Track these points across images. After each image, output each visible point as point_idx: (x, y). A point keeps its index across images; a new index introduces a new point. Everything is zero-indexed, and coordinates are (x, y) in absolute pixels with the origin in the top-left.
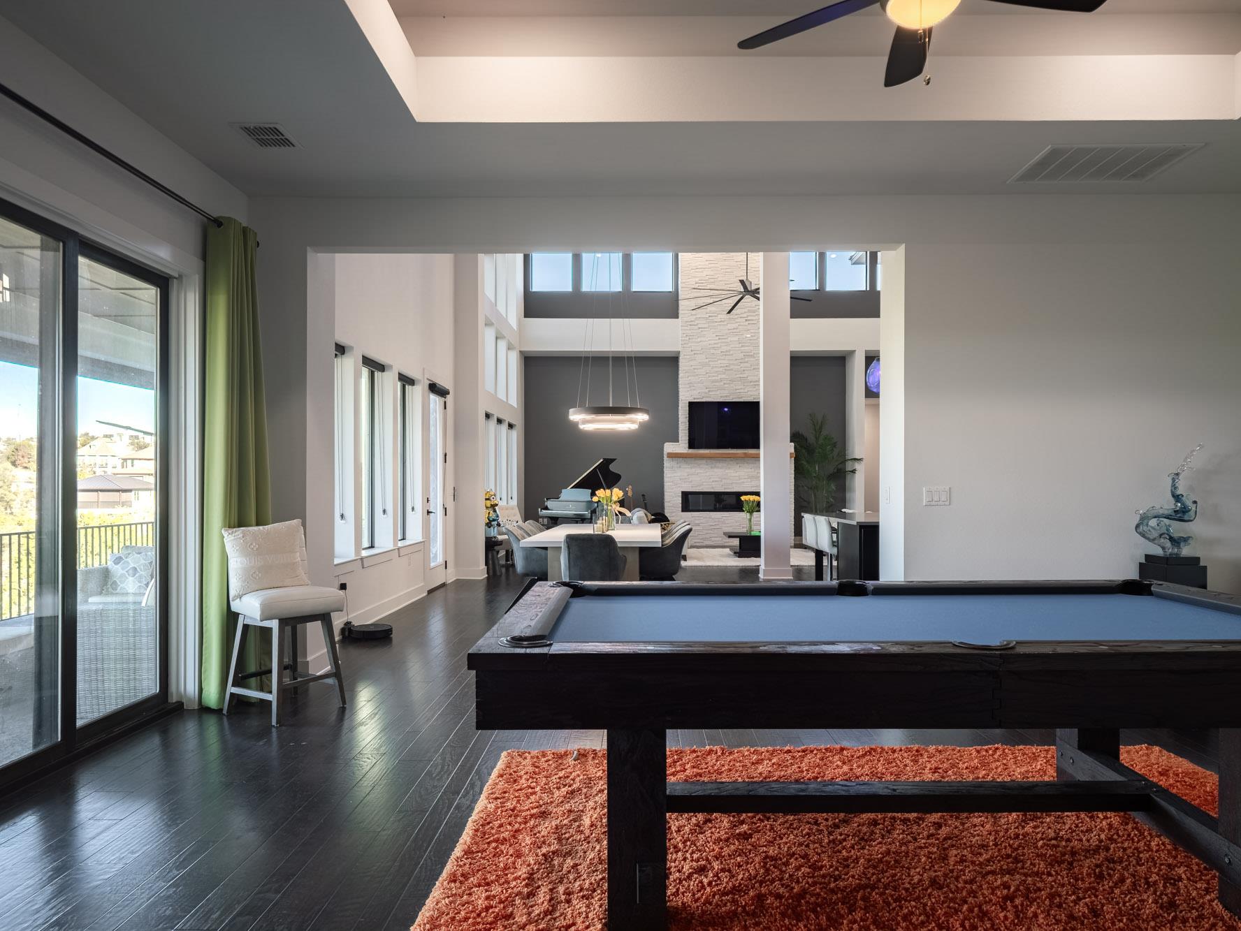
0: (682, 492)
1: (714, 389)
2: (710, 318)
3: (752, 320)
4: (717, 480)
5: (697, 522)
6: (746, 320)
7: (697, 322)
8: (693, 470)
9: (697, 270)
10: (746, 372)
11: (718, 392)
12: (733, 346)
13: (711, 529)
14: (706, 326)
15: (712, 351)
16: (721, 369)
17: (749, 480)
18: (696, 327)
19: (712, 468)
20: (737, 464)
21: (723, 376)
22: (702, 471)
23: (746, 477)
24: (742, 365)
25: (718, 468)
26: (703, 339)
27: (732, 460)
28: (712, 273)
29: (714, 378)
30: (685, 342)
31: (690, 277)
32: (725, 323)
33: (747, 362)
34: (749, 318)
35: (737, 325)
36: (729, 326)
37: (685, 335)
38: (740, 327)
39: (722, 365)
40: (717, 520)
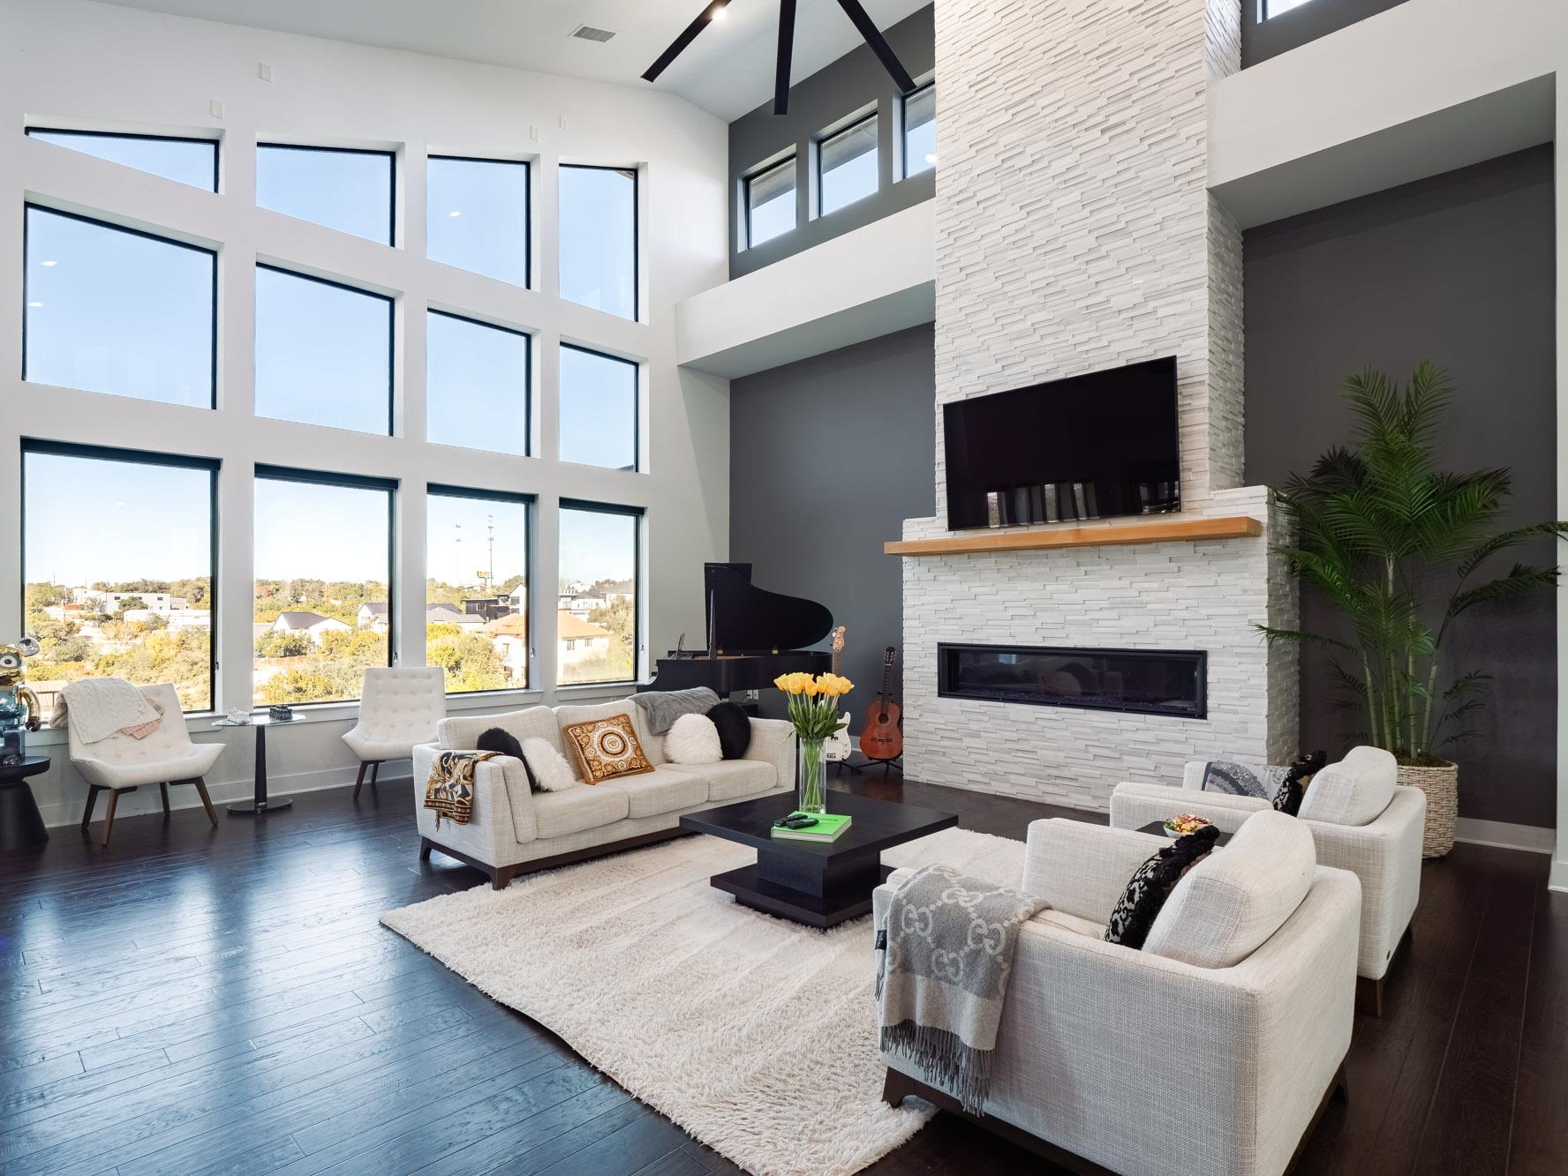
0: (940, 645)
1: (1017, 359)
2: (1006, 165)
3: (1124, 123)
4: (1024, 612)
5: (975, 726)
6: (1103, 131)
7: (973, 189)
8: (965, 587)
9: (976, 50)
10: (1101, 287)
11: (1025, 366)
12: (1062, 222)
13: (1009, 751)
14: (997, 189)
15: (1011, 255)
16: (1033, 299)
17: (1114, 614)
18: (973, 203)
19: (1010, 579)
20: (1078, 564)
21: (1042, 316)
22: (987, 590)
23: (1105, 604)
24: (1092, 269)
25: (1026, 578)
26: (986, 229)
27: (1062, 556)
28: (1008, 40)
29: (1016, 328)
30: (946, 251)
31: (955, 78)
32: (1045, 163)
33: (1106, 256)
34: (1113, 120)
35: (1076, 155)
36: (1058, 167)
37: (945, 234)
38: (1086, 158)
39: (1036, 285)
40: (1024, 726)
